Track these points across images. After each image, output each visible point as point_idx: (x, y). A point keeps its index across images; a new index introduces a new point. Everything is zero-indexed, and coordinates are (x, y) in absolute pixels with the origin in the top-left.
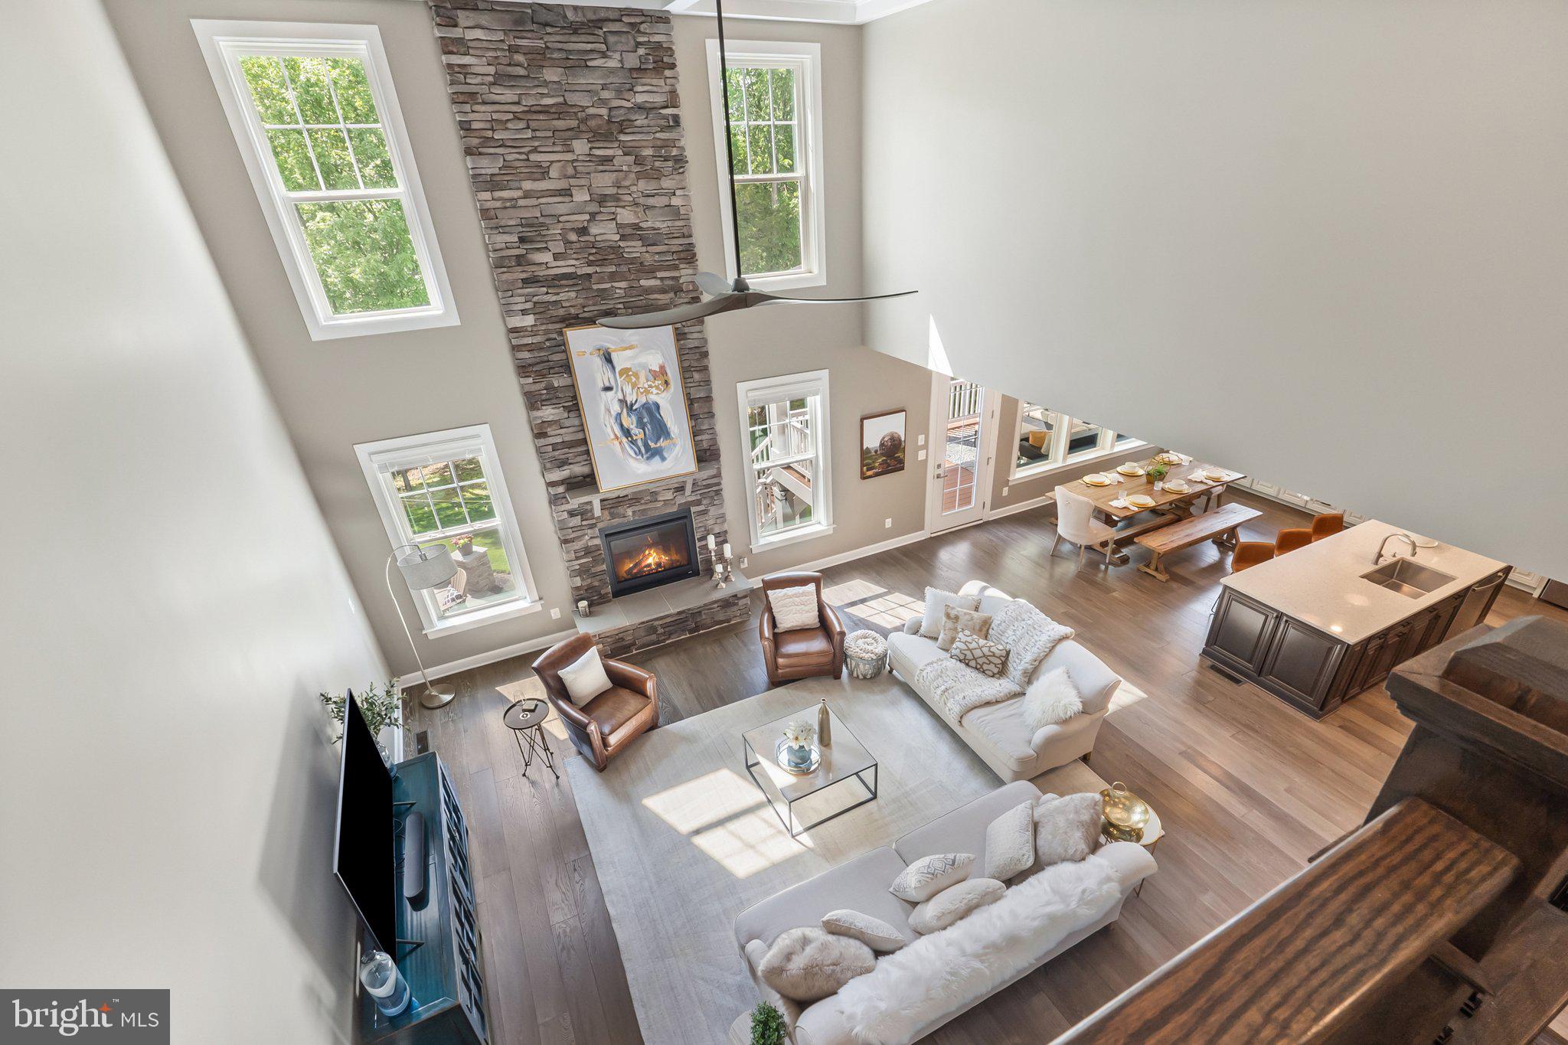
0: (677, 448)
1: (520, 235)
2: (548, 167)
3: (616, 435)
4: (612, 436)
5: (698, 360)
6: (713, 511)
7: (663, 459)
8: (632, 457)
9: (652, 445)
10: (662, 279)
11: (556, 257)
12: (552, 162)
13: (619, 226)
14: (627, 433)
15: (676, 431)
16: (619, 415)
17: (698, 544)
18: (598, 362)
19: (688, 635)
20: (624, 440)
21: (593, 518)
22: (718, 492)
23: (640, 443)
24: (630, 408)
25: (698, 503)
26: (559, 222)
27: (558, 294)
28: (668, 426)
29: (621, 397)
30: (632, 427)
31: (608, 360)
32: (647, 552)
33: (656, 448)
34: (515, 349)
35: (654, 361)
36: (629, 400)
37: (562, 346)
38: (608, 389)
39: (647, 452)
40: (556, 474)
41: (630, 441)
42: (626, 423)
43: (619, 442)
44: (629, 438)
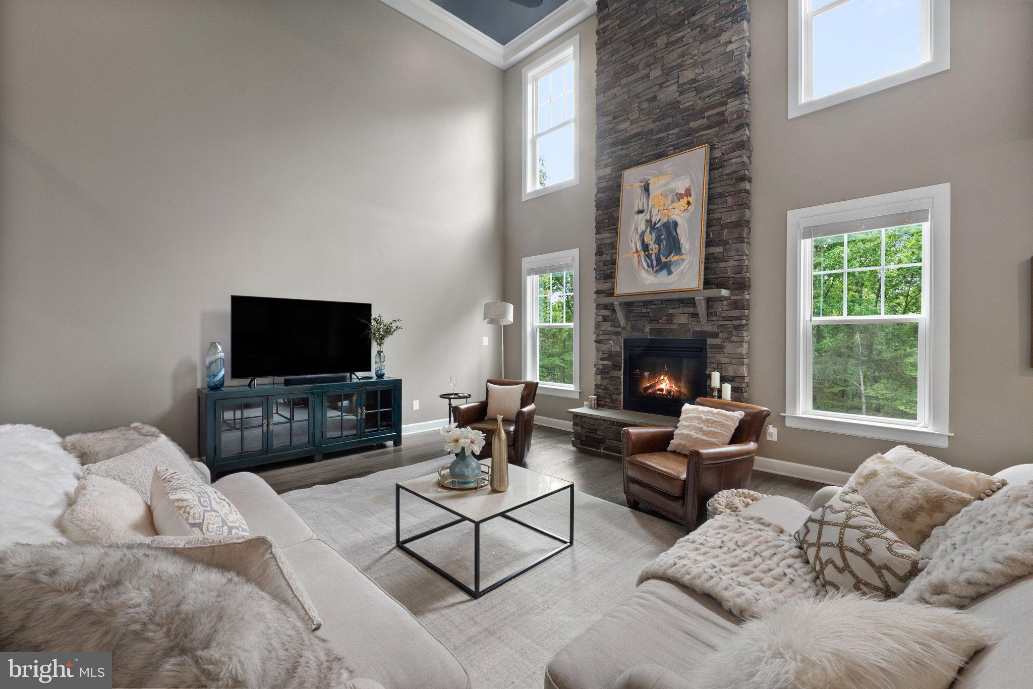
0: (685, 263)
1: (614, 115)
2: (638, 64)
3: (637, 249)
4: (634, 250)
5: (734, 185)
6: (729, 347)
7: (670, 273)
9: (663, 259)
10: (708, 117)
11: (632, 122)
12: (641, 60)
13: (680, 86)
14: (645, 247)
15: (687, 248)
16: (644, 232)
17: (708, 382)
18: (639, 191)
20: (642, 253)
21: (619, 326)
23: (653, 257)
24: (653, 227)
25: (715, 335)
26: (639, 98)
27: (629, 147)
28: (681, 242)
29: (648, 219)
30: (650, 242)
31: (646, 189)
32: (662, 378)
33: (666, 263)
34: (599, 191)
35: (681, 185)
36: (654, 220)
37: (619, 185)
38: (640, 212)
39: (657, 265)
40: (601, 285)
41: (647, 256)
42: (647, 239)
43: (638, 256)
44: (647, 253)
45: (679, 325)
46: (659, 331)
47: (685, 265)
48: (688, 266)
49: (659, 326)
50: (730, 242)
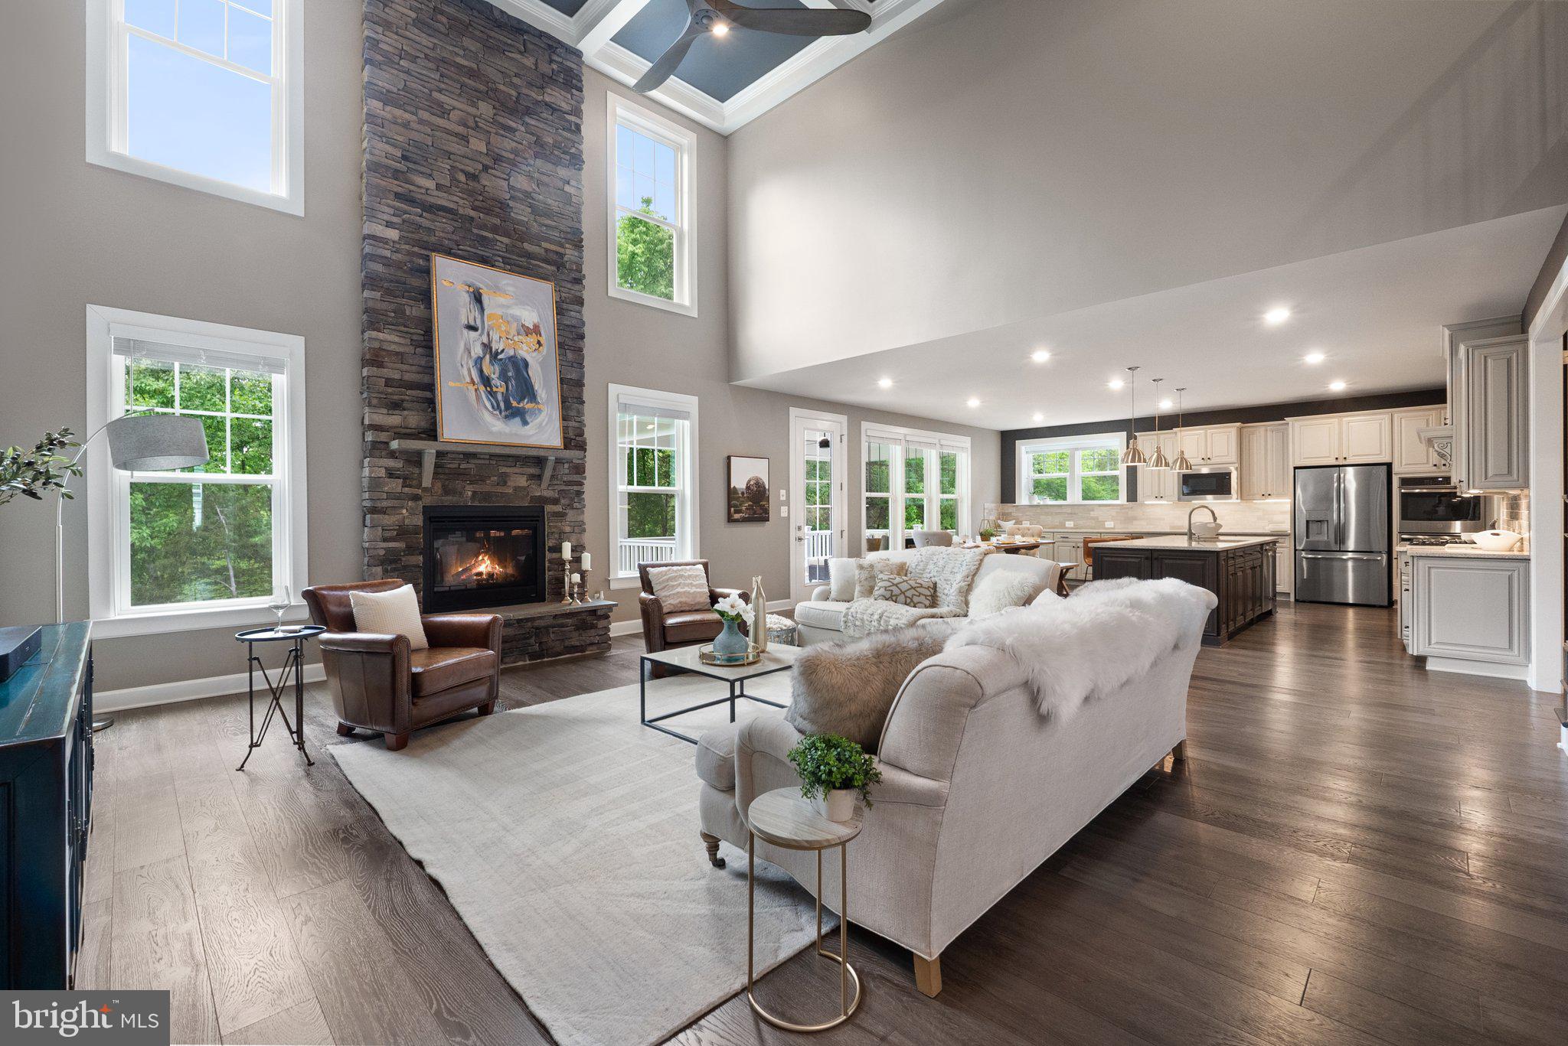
0: (544, 414)
1: (404, 153)
2: (450, 110)
3: (472, 379)
4: (468, 380)
5: (573, 339)
6: (571, 515)
7: (525, 423)
8: (489, 410)
9: (514, 404)
10: (547, 250)
11: (439, 187)
12: (454, 108)
13: (511, 188)
14: (486, 381)
15: (543, 396)
16: (480, 360)
17: (548, 556)
18: (465, 298)
19: (528, 662)
20: (482, 388)
21: (419, 486)
22: (580, 493)
23: (500, 397)
24: (494, 356)
25: (556, 502)
26: (449, 158)
27: (434, 221)
28: (536, 388)
29: (485, 341)
30: (493, 376)
31: (478, 298)
32: (480, 558)
33: (518, 409)
34: (367, 258)
35: (529, 318)
36: (494, 346)
37: (426, 272)
38: (472, 329)
39: (507, 409)
40: (381, 417)
41: (489, 392)
42: (487, 369)
43: (476, 390)
44: (488, 389)
45: (516, 489)
46: (487, 496)
47: (542, 418)
48: (547, 419)
49: (486, 488)
50: (570, 399)
